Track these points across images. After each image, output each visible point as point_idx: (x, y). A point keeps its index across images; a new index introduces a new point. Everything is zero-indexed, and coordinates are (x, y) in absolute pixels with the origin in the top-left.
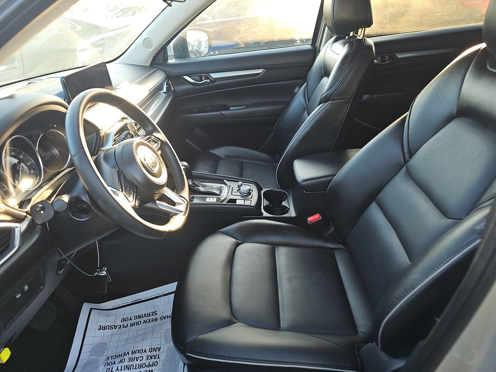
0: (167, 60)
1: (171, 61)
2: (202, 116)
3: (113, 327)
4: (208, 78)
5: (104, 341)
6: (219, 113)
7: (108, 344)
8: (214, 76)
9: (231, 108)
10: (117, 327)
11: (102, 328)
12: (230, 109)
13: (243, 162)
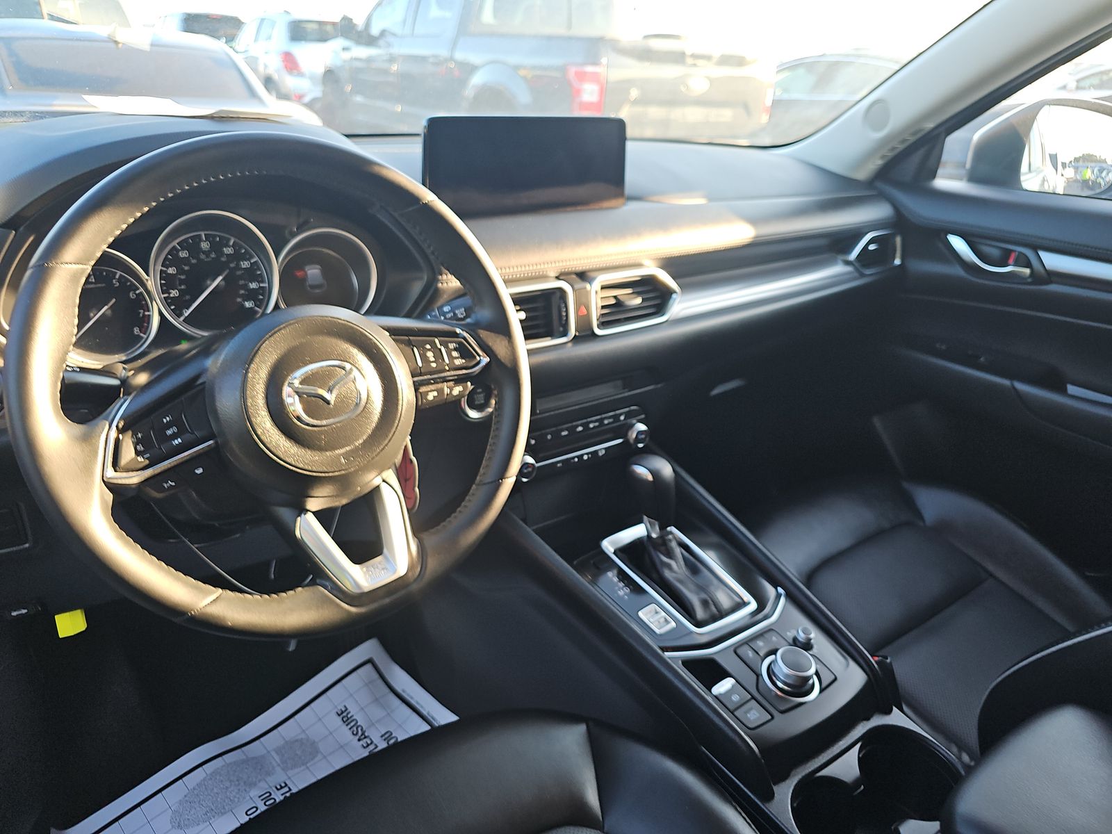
0: (933, 175)
1: (942, 183)
2: (978, 379)
3: (360, 733)
4: (1028, 264)
5: (321, 747)
6: (1006, 382)
7: (320, 756)
8: (1054, 261)
9: (1071, 389)
10: (365, 740)
11: (345, 714)
12: (1063, 391)
13: (991, 575)
